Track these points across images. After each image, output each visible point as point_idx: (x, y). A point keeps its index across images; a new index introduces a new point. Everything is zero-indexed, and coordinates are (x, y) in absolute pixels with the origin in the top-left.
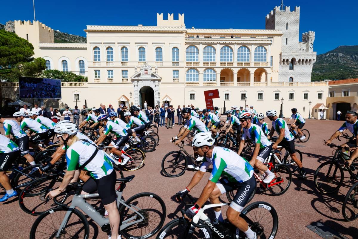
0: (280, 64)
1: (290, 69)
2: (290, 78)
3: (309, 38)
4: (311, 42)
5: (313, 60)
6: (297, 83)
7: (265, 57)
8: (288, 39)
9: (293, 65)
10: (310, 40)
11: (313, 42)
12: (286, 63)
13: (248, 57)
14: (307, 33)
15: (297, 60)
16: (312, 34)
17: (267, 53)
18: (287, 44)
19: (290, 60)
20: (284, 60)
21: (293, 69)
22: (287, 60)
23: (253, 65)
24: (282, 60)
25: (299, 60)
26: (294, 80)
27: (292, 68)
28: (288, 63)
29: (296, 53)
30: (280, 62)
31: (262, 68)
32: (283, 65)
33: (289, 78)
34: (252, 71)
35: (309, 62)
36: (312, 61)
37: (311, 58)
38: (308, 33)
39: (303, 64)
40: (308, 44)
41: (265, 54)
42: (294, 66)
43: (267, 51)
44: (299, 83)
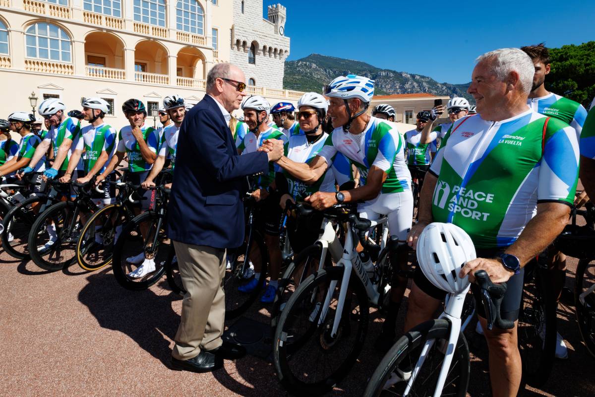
0: (232, 48)
1: (249, 63)
2: (251, 79)
3: (278, 15)
4: (282, 23)
5: (286, 51)
6: (262, 89)
7: (200, 25)
8: (245, 4)
9: (254, 56)
10: (280, 20)
11: (283, 25)
12: (242, 49)
13: (161, 16)
14: (275, 6)
15: (261, 47)
16: (282, 11)
17: (204, 16)
18: (243, 12)
19: (249, 44)
20: (238, 41)
21: (254, 63)
22: (245, 43)
23: (173, 36)
24: (235, 42)
25: (265, 47)
26: (256, 83)
27: (252, 61)
28: (246, 49)
29: (259, 33)
30: (231, 45)
31: (195, 47)
32: (238, 53)
33: (249, 79)
34: (173, 51)
35: (279, 54)
36: (284, 52)
37: (282, 48)
38: (277, 7)
39: (270, 56)
40: (276, 27)
41: (200, 17)
42: (257, 56)
43: (204, 13)
44: (265, 89)
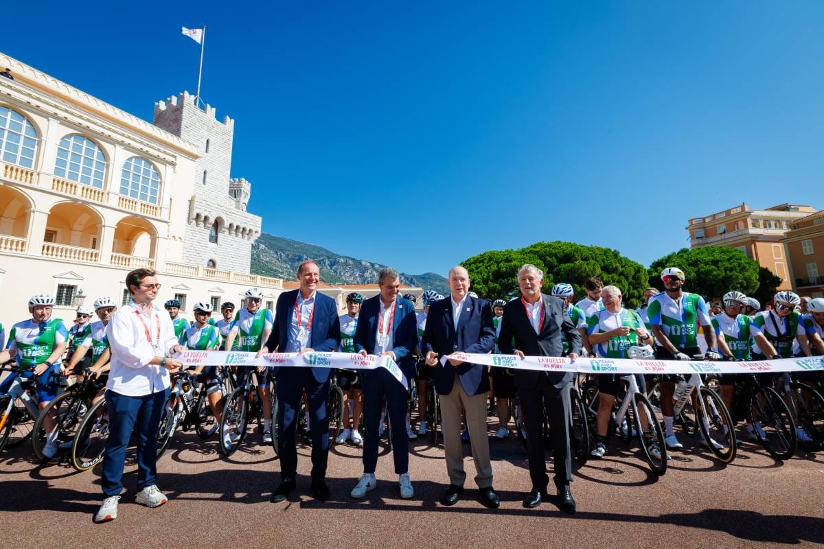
0: (189, 222)
1: (210, 241)
2: (210, 260)
3: (241, 190)
4: (245, 199)
5: (256, 232)
6: (229, 274)
7: (154, 192)
8: (207, 174)
9: (217, 233)
10: (243, 196)
11: (246, 201)
12: (202, 224)
13: (98, 174)
14: (237, 180)
15: (227, 225)
16: (246, 186)
17: (161, 183)
18: (204, 183)
19: (212, 220)
20: (198, 216)
21: (216, 241)
22: (206, 218)
23: (113, 201)
24: (195, 216)
25: (231, 225)
26: (217, 266)
27: (214, 239)
28: (208, 225)
29: (224, 209)
30: (189, 219)
31: (143, 217)
32: (197, 229)
33: (208, 260)
34: (111, 220)
35: (248, 235)
36: (254, 232)
37: (251, 227)
38: (240, 181)
39: (236, 235)
40: (238, 202)
41: (155, 183)
42: (220, 235)
43: (161, 178)
44: (232, 274)
